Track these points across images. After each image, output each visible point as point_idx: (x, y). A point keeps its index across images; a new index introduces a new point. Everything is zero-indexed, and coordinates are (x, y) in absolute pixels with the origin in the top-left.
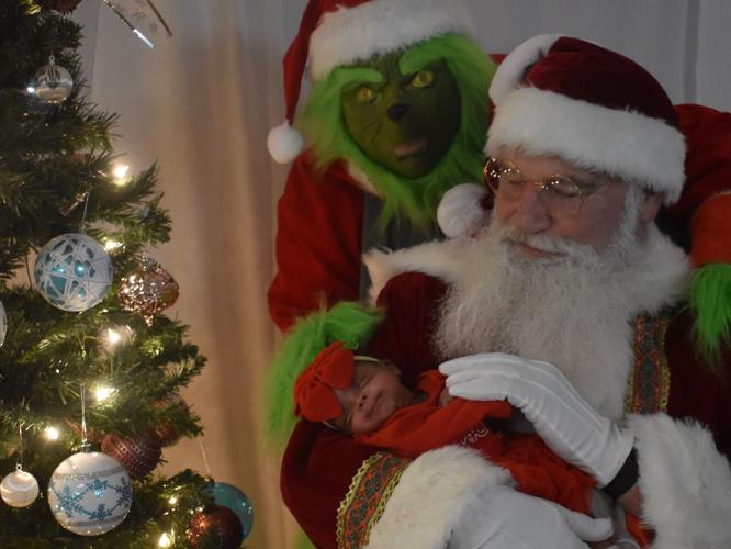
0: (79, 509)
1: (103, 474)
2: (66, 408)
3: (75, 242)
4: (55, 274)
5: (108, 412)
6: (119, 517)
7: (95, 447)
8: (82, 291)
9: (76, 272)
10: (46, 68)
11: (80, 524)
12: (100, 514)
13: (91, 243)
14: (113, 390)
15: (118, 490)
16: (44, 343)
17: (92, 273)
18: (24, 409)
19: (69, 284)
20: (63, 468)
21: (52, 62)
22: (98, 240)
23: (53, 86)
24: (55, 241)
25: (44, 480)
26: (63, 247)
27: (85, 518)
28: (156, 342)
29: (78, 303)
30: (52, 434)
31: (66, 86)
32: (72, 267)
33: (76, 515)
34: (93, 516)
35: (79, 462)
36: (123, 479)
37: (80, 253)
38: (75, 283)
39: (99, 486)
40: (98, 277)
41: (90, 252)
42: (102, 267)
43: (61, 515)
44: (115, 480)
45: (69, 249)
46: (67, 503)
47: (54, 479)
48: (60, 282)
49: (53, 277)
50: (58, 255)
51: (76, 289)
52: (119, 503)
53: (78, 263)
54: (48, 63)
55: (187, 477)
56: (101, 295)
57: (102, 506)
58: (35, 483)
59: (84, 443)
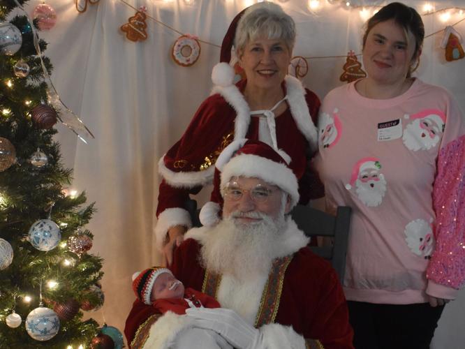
0: (37, 329)
1: (48, 316)
2: (34, 290)
3: (45, 223)
4: (36, 236)
5: (54, 292)
6: (52, 334)
7: (45, 305)
8: (46, 243)
9: (44, 235)
10: (36, 153)
11: (37, 336)
12: (45, 332)
13: (52, 224)
14: (56, 283)
15: (53, 323)
16: (32, 263)
17: (51, 236)
18: (17, 289)
19: (40, 241)
20: (32, 313)
21: (38, 151)
22: (56, 222)
23: (38, 160)
24: (37, 222)
25: (24, 318)
26: (39, 225)
27: (39, 333)
29: (46, 247)
30: (28, 299)
31: (43, 160)
32: (42, 233)
33: (35, 331)
34: (42, 332)
35: (38, 311)
36: (55, 319)
37: (46, 227)
38: (43, 240)
39: (45, 320)
40: (53, 237)
41: (50, 228)
42: (55, 233)
43: (30, 332)
44: (52, 319)
45: (42, 226)
47: (28, 318)
48: (38, 239)
49: (35, 237)
50: (37, 228)
51: (44, 242)
53: (45, 231)
54: (36, 151)
55: (91, 321)
56: (55, 245)
57: (46, 329)
58: (20, 318)
59: (41, 303)
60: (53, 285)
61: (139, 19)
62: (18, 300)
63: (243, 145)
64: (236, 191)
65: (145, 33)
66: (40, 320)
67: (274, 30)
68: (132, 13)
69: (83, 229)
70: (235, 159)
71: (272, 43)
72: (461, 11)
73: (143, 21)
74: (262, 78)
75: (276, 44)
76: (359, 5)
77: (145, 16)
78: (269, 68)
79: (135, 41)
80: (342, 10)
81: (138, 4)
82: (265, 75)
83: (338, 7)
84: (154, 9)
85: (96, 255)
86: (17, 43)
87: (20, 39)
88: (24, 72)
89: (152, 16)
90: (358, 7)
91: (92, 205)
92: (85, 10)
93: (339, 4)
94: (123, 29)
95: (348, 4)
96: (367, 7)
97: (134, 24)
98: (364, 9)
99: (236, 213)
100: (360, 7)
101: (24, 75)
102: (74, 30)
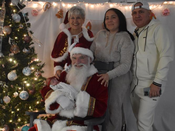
5: (28, 87)
6: (26, 98)
8: (27, 73)
9: (26, 71)
12: (24, 98)
16: (24, 79)
19: (25, 73)
20: (21, 92)
21: (25, 48)
23: (25, 51)
25: (19, 93)
26: (25, 69)
27: (22, 98)
28: (40, 80)
29: (27, 75)
30: (20, 88)
35: (23, 92)
37: (27, 69)
39: (24, 94)
41: (28, 69)
43: (20, 97)
44: (26, 94)
46: (21, 96)
48: (24, 72)
52: (26, 96)
59: (23, 90)
60: (28, 85)
61: (61, 12)
62: (18, 89)
63: (75, 44)
64: (75, 58)
65: (63, 16)
66: (23, 94)
67: (77, 13)
68: (59, 10)
69: (41, 70)
70: (73, 49)
71: (77, 16)
72: (155, 6)
73: (62, 12)
74: (75, 26)
75: (78, 17)
76: (125, 5)
77: (62, 11)
78: (76, 23)
79: (60, 18)
80: (120, 7)
81: (61, 8)
82: (75, 25)
83: (119, 6)
84: (65, 9)
85: (45, 77)
86: (19, 19)
87: (20, 18)
88: (22, 27)
89: (64, 11)
90: (124, 6)
91: (44, 64)
92: (46, 10)
93: (119, 5)
94: (56, 15)
95: (121, 5)
96: (127, 6)
97: (59, 13)
98: (126, 6)
99: (75, 64)
100: (125, 6)
101: (22, 28)
102: (43, 16)
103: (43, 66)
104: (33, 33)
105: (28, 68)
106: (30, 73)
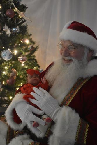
10: (4, 26)
37: (5, 52)
40: (7, 56)
60: (4, 73)
63: (71, 24)
103: (37, 49)
104: (27, 7)
105: (7, 52)
106: (9, 58)
